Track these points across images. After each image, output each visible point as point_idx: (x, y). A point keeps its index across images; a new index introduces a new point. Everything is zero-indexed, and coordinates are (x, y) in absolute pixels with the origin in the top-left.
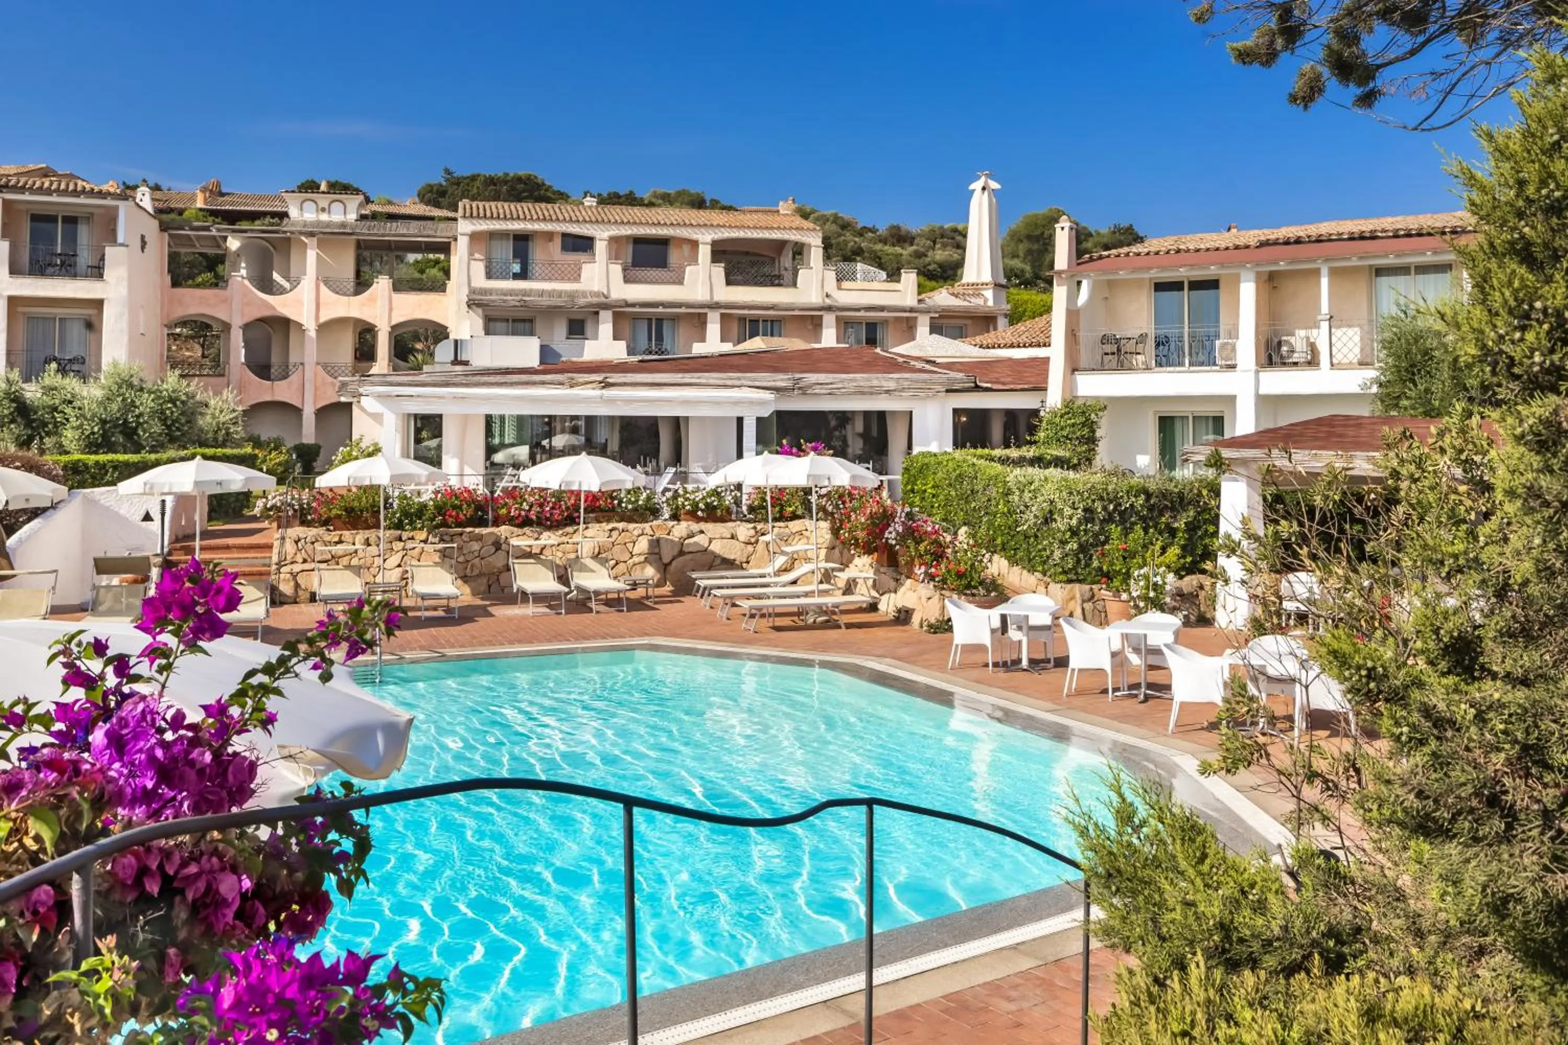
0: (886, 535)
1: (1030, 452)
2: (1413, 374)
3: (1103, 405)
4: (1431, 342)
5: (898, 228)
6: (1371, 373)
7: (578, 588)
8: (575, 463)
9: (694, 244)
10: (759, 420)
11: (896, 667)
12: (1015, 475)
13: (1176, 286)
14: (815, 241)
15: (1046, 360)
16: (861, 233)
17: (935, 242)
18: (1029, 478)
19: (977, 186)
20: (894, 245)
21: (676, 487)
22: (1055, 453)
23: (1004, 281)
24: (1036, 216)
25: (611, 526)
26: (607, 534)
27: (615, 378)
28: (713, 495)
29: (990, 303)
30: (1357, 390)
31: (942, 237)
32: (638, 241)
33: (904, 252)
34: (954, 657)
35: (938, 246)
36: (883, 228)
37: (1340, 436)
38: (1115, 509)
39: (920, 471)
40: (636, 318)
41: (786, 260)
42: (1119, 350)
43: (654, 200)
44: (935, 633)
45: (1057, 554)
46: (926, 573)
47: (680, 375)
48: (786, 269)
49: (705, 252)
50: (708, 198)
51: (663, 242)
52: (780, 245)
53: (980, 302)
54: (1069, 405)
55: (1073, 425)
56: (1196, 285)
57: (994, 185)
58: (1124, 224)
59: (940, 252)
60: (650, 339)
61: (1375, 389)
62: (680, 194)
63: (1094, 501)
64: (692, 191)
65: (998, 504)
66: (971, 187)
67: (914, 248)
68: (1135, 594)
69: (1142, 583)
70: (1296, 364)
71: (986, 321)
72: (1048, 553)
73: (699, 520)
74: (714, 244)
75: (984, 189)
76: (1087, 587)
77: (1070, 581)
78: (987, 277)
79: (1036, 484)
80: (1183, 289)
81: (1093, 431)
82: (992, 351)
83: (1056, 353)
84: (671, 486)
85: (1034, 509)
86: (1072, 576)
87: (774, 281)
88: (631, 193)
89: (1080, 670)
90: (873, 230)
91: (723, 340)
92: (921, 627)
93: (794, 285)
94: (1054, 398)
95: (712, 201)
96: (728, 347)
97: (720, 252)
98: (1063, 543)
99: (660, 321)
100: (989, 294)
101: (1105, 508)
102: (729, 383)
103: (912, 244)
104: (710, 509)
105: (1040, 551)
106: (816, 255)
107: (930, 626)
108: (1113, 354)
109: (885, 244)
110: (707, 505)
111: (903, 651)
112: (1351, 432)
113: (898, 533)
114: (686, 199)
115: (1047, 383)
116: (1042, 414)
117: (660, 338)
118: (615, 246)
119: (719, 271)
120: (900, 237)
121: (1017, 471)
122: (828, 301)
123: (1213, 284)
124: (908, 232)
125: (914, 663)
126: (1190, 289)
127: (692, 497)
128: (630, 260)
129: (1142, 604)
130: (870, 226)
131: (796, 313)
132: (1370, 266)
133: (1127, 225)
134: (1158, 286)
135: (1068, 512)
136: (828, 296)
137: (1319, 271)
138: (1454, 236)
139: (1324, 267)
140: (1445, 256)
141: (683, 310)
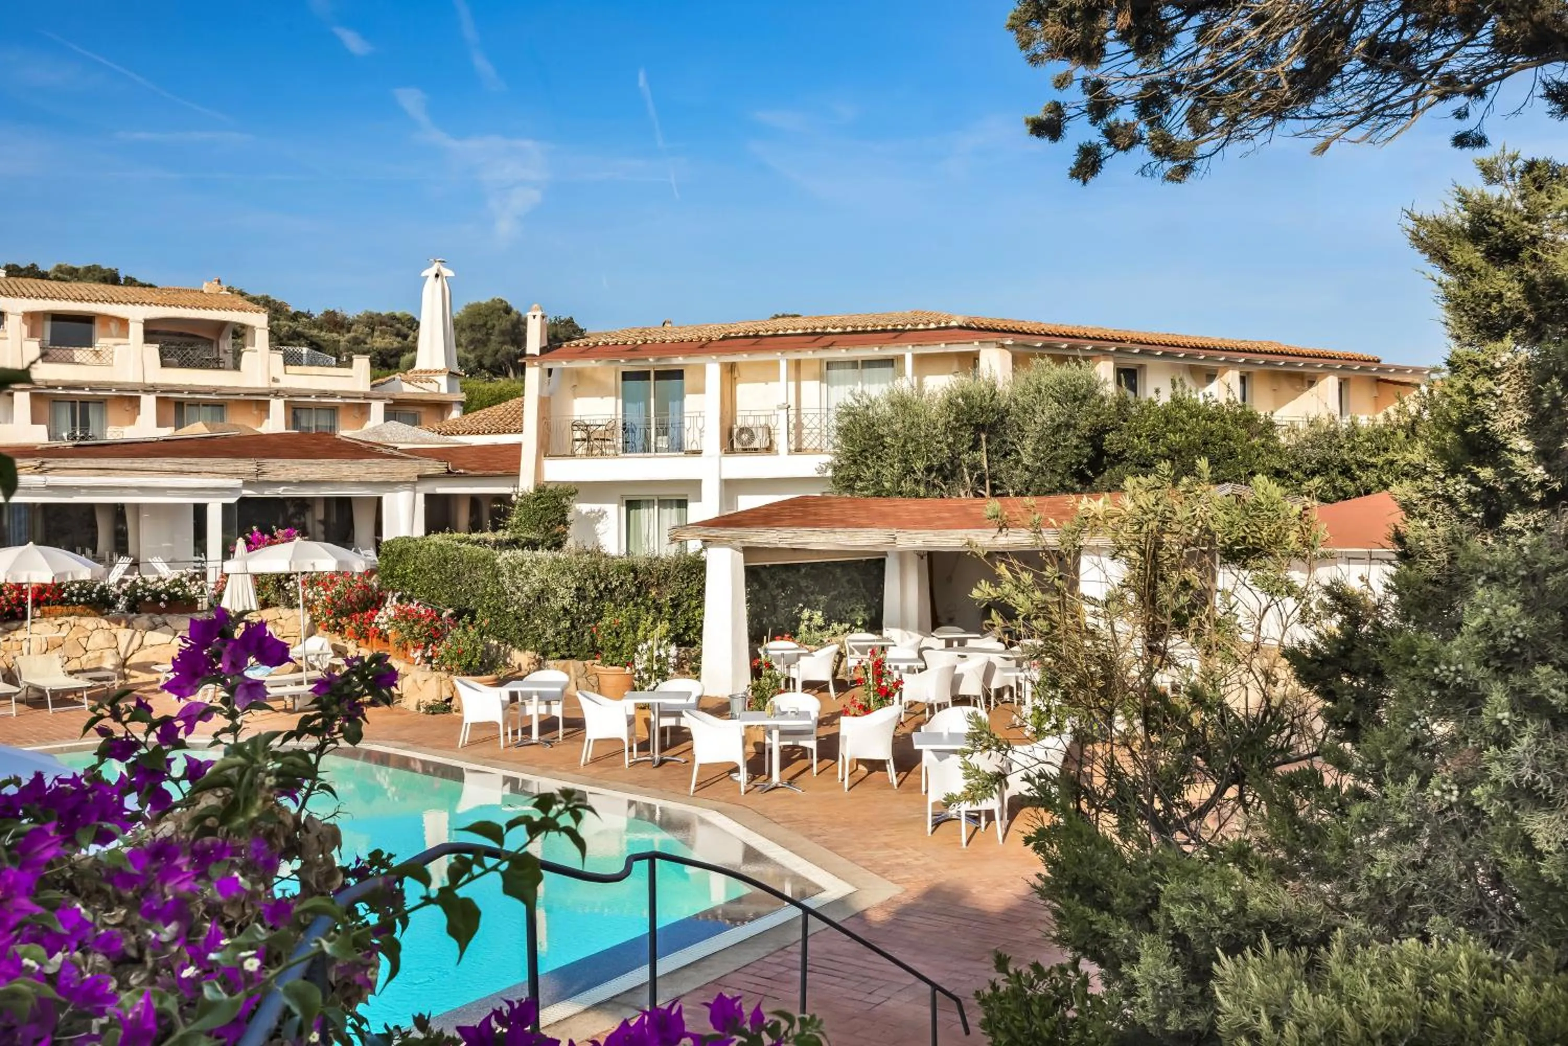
0: (376, 620)
1: (504, 535)
2: (866, 458)
3: (573, 490)
4: (883, 430)
5: (334, 313)
6: (828, 458)
7: (30, 686)
8: (21, 555)
9: (123, 323)
10: (225, 507)
11: (403, 748)
12: (504, 557)
13: (644, 376)
14: (259, 320)
15: (518, 446)
16: (296, 317)
17: (373, 330)
18: (520, 561)
19: (430, 272)
20: (332, 331)
21: (134, 578)
22: (529, 536)
23: (456, 369)
24: (479, 305)
25: (60, 621)
26: (56, 630)
27: (52, 463)
28: (176, 586)
29: (444, 389)
30: (815, 474)
31: (381, 324)
32: (56, 317)
33: (341, 338)
34: (464, 736)
35: (376, 334)
36: (317, 313)
37: (816, 514)
38: (606, 588)
39: (400, 555)
40: (55, 400)
41: (226, 344)
42: (589, 437)
43: (59, 275)
44: (433, 713)
45: (550, 632)
46: (423, 656)
47: (129, 460)
48: (225, 352)
49: (136, 331)
50: (122, 276)
51: (88, 319)
52: (220, 327)
53: (433, 387)
54: (540, 489)
55: (546, 509)
56: (662, 375)
57: (447, 272)
58: (565, 317)
59: (379, 340)
60: (74, 424)
61: (829, 473)
62: (88, 270)
63: (586, 580)
64: (105, 267)
65: (486, 587)
66: (424, 274)
67: (352, 334)
68: (640, 667)
69: (645, 657)
70: (756, 449)
71: (440, 407)
72: (541, 631)
73: (160, 612)
74: (147, 323)
75: (437, 276)
76: (581, 663)
77: (563, 657)
78: (440, 364)
79: (528, 564)
80: (649, 379)
81: (564, 515)
82: (453, 438)
83: (528, 439)
84: (127, 577)
85: (525, 589)
86: (564, 652)
87: (215, 364)
88: (34, 266)
89: (595, 741)
90: (309, 316)
91: (159, 425)
92: (418, 708)
93: (237, 367)
94: (526, 483)
95: (127, 278)
96: (167, 432)
97: (152, 332)
98: (558, 621)
99: (85, 403)
100: (443, 380)
101: (596, 587)
102: (185, 468)
103: (349, 331)
104: (173, 597)
105: (531, 630)
106: (262, 337)
107: (431, 707)
108: (584, 440)
109: (321, 329)
110: (169, 594)
111: (405, 733)
112: (824, 511)
113: (389, 617)
114: (97, 275)
115: (519, 468)
116: (514, 498)
117: (85, 424)
118: (29, 321)
119: (153, 350)
120: (334, 322)
121: (507, 554)
122: (276, 386)
123: (678, 374)
124: (345, 318)
125: (421, 744)
126: (656, 378)
127: (153, 588)
128: (48, 337)
129: (646, 676)
130: (305, 311)
131: (242, 397)
132: (821, 360)
133: (567, 317)
134: (626, 376)
135: (561, 591)
136: (275, 380)
137: (777, 363)
138: (897, 334)
139: (783, 361)
140: (890, 352)
141: (113, 393)
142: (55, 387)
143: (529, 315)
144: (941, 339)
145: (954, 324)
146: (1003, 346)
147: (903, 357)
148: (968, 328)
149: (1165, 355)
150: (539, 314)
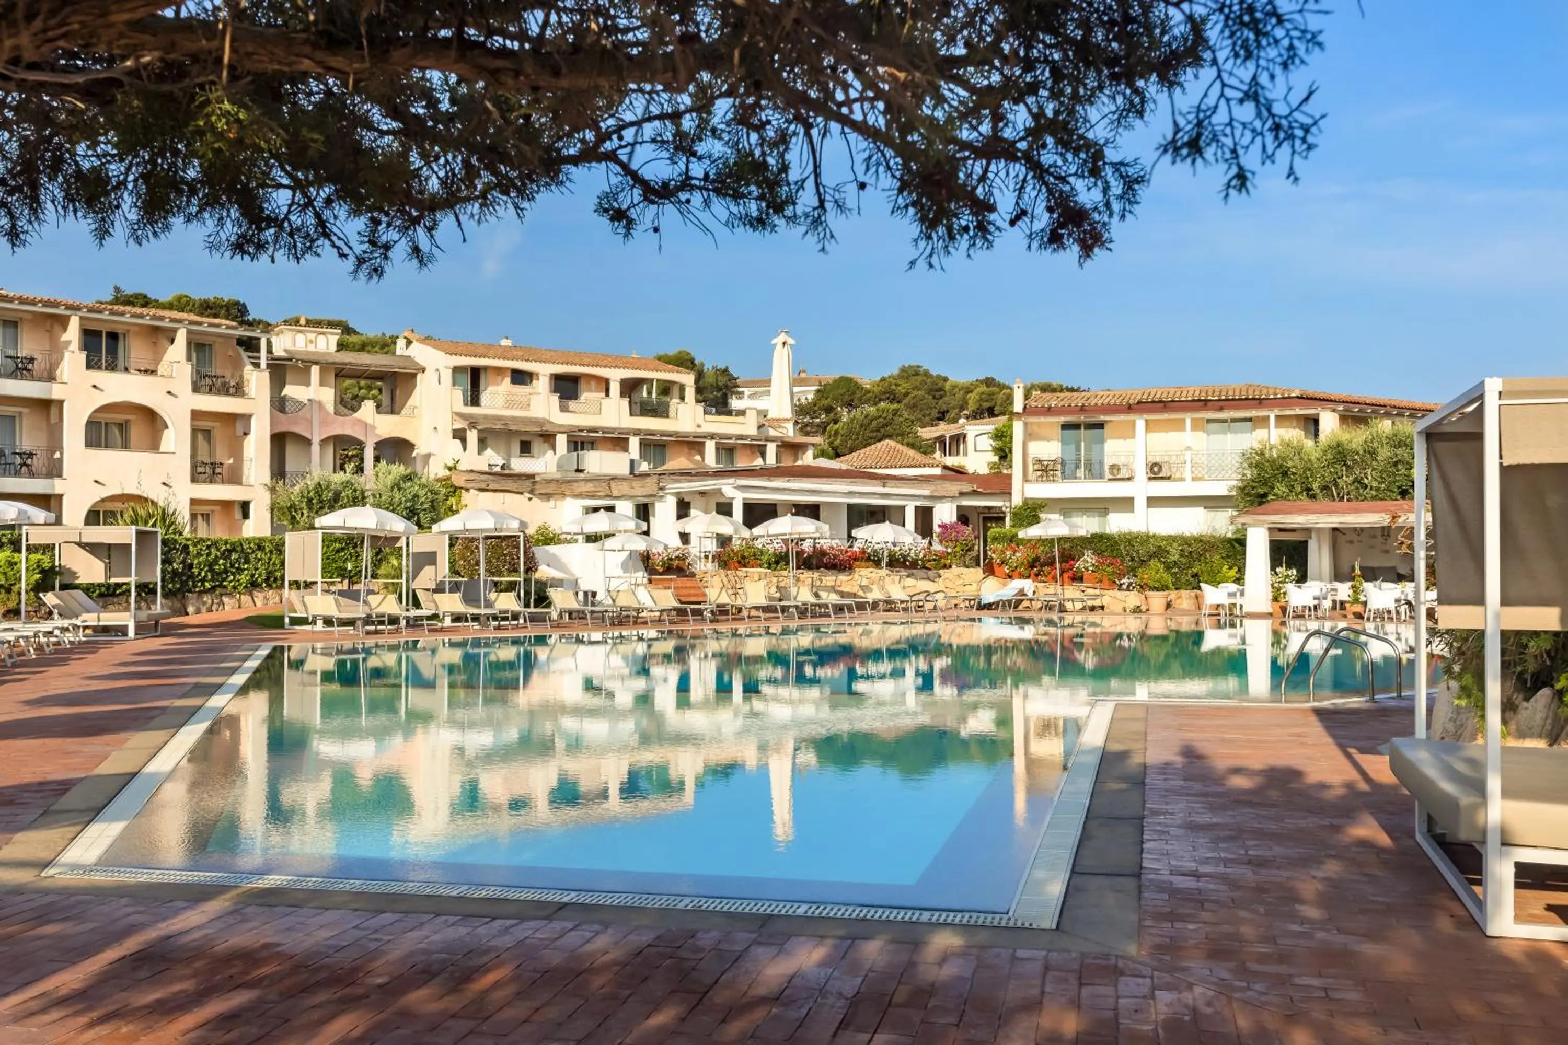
6: (1235, 483)
9: (607, 382)
13: (1076, 426)
14: (688, 379)
19: (779, 341)
25: (869, 570)
32: (562, 378)
40: (569, 441)
42: (1046, 468)
49: (615, 388)
51: (575, 378)
54: (1025, 503)
56: (1089, 427)
57: (791, 341)
66: (773, 342)
70: (1162, 478)
74: (621, 382)
75: (784, 343)
80: (1079, 429)
83: (1017, 470)
92: (1124, 610)
94: (1017, 499)
97: (625, 389)
99: (583, 444)
100: (790, 426)
106: (690, 393)
115: (1011, 489)
116: (1004, 509)
118: (551, 381)
119: (628, 405)
122: (699, 430)
123: (1100, 426)
126: (1085, 429)
128: (561, 393)
132: (1202, 418)
134: (1065, 427)
135: (1173, 551)
136: (699, 426)
137: (1184, 420)
138: (1260, 402)
139: (1188, 418)
140: (1262, 413)
141: (600, 434)
142: (582, 431)
143: (1015, 386)
144: (1297, 405)
145: (1293, 395)
146: (1334, 411)
147: (1268, 417)
148: (1301, 398)
149: (1411, 416)
150: (1022, 385)
